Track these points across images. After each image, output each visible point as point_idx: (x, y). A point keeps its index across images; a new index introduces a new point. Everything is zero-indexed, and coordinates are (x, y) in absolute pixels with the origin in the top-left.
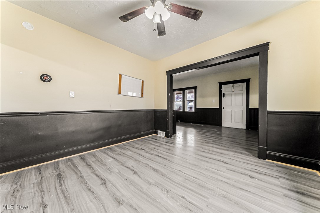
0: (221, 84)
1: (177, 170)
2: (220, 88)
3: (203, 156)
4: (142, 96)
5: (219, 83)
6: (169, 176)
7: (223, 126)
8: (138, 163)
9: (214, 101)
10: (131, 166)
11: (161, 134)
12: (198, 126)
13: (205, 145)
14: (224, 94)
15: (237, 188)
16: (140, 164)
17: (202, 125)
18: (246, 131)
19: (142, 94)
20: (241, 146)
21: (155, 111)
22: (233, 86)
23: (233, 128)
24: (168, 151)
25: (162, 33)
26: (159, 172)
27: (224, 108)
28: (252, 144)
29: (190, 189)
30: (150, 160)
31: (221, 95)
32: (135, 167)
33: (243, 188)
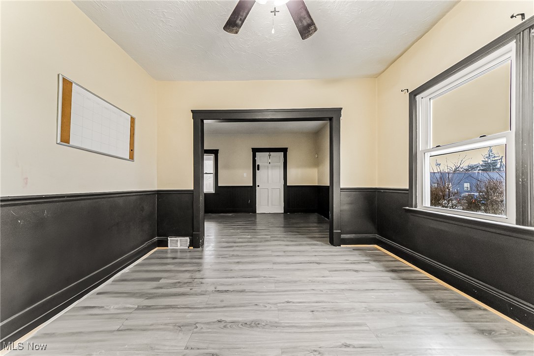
0: (255, 151)
1: (283, 303)
2: (254, 156)
3: (287, 263)
4: (132, 157)
5: (252, 148)
6: (288, 322)
7: (257, 212)
8: (195, 330)
9: (245, 175)
10: (187, 348)
11: (179, 243)
12: (223, 216)
13: (268, 246)
14: (258, 165)
15: (362, 291)
16: (203, 330)
17: (230, 215)
18: (284, 215)
19: (132, 150)
20: (305, 236)
21: (159, 193)
22: (270, 155)
23: (270, 213)
24: (230, 275)
25: (233, 27)
26: (263, 324)
27: (258, 186)
28: (309, 230)
29: (335, 326)
30: (215, 307)
31: (255, 167)
32: (201, 345)
33: (367, 288)
